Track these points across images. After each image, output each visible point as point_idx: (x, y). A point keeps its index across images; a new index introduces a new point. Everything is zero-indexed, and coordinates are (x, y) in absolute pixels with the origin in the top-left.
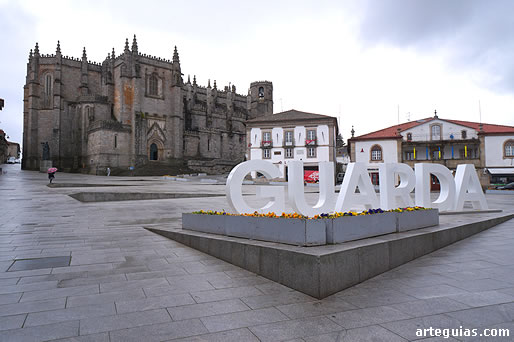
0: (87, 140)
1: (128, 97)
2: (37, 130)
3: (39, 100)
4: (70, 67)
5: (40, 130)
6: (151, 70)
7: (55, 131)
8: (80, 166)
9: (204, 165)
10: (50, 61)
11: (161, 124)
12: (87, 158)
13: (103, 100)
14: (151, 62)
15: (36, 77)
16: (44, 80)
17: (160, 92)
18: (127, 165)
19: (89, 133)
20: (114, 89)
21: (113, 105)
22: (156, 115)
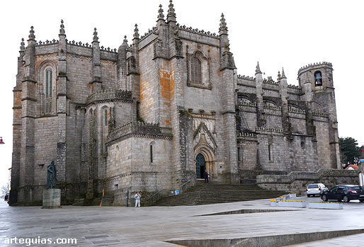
0: (105, 156)
1: (166, 87)
2: (33, 147)
3: (36, 105)
4: (77, 55)
5: (38, 147)
6: (193, 48)
7: (59, 146)
8: (97, 195)
9: (279, 182)
10: (51, 50)
11: (210, 125)
12: (106, 181)
13: (126, 97)
14: (193, 37)
15: (33, 73)
16: (42, 77)
17: (205, 79)
18: (168, 187)
19: (109, 144)
20: (139, 80)
21: (138, 103)
22: (202, 112)
